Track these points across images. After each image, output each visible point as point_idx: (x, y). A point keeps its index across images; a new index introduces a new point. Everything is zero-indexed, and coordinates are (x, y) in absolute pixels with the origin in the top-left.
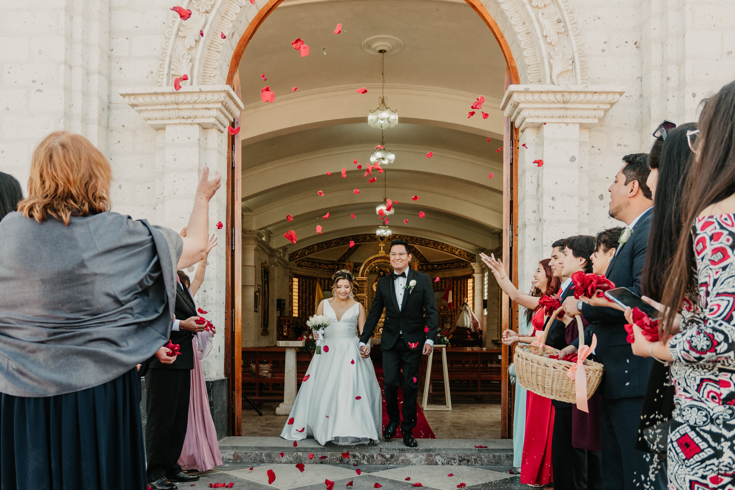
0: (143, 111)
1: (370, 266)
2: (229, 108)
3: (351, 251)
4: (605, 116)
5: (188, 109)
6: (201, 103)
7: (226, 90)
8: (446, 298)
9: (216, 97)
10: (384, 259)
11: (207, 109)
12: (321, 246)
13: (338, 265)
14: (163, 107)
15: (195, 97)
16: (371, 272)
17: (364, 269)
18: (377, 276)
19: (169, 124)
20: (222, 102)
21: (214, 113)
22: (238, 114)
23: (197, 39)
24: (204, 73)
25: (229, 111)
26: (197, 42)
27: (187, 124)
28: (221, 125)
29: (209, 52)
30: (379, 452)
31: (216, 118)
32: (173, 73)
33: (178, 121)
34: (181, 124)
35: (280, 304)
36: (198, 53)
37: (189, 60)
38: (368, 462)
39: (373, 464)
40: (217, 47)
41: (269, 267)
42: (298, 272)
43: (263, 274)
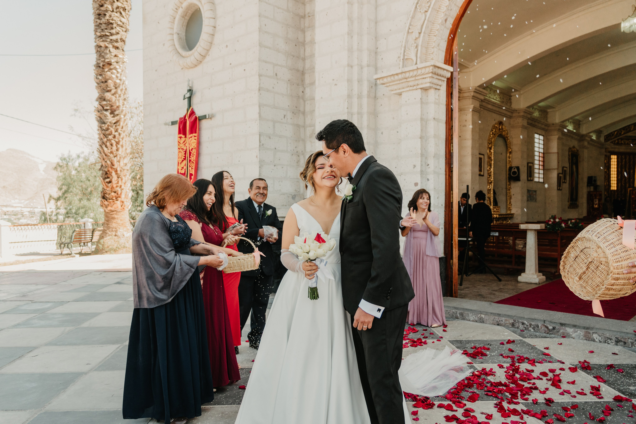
0: (388, 86)
5: (413, 81)
6: (419, 75)
9: (427, 70)
11: (423, 78)
14: (399, 82)
15: (415, 73)
19: (404, 92)
20: (431, 73)
21: (428, 80)
22: (449, 75)
23: (419, 32)
24: (427, 52)
25: (440, 76)
26: (420, 33)
27: (413, 90)
28: (436, 86)
29: (429, 38)
30: (543, 323)
31: (430, 83)
32: (406, 57)
33: (408, 89)
34: (410, 90)
35: (591, 181)
36: (420, 41)
37: (415, 47)
38: (534, 330)
39: (537, 332)
40: (434, 33)
41: (578, 151)
42: (616, 150)
43: (570, 157)
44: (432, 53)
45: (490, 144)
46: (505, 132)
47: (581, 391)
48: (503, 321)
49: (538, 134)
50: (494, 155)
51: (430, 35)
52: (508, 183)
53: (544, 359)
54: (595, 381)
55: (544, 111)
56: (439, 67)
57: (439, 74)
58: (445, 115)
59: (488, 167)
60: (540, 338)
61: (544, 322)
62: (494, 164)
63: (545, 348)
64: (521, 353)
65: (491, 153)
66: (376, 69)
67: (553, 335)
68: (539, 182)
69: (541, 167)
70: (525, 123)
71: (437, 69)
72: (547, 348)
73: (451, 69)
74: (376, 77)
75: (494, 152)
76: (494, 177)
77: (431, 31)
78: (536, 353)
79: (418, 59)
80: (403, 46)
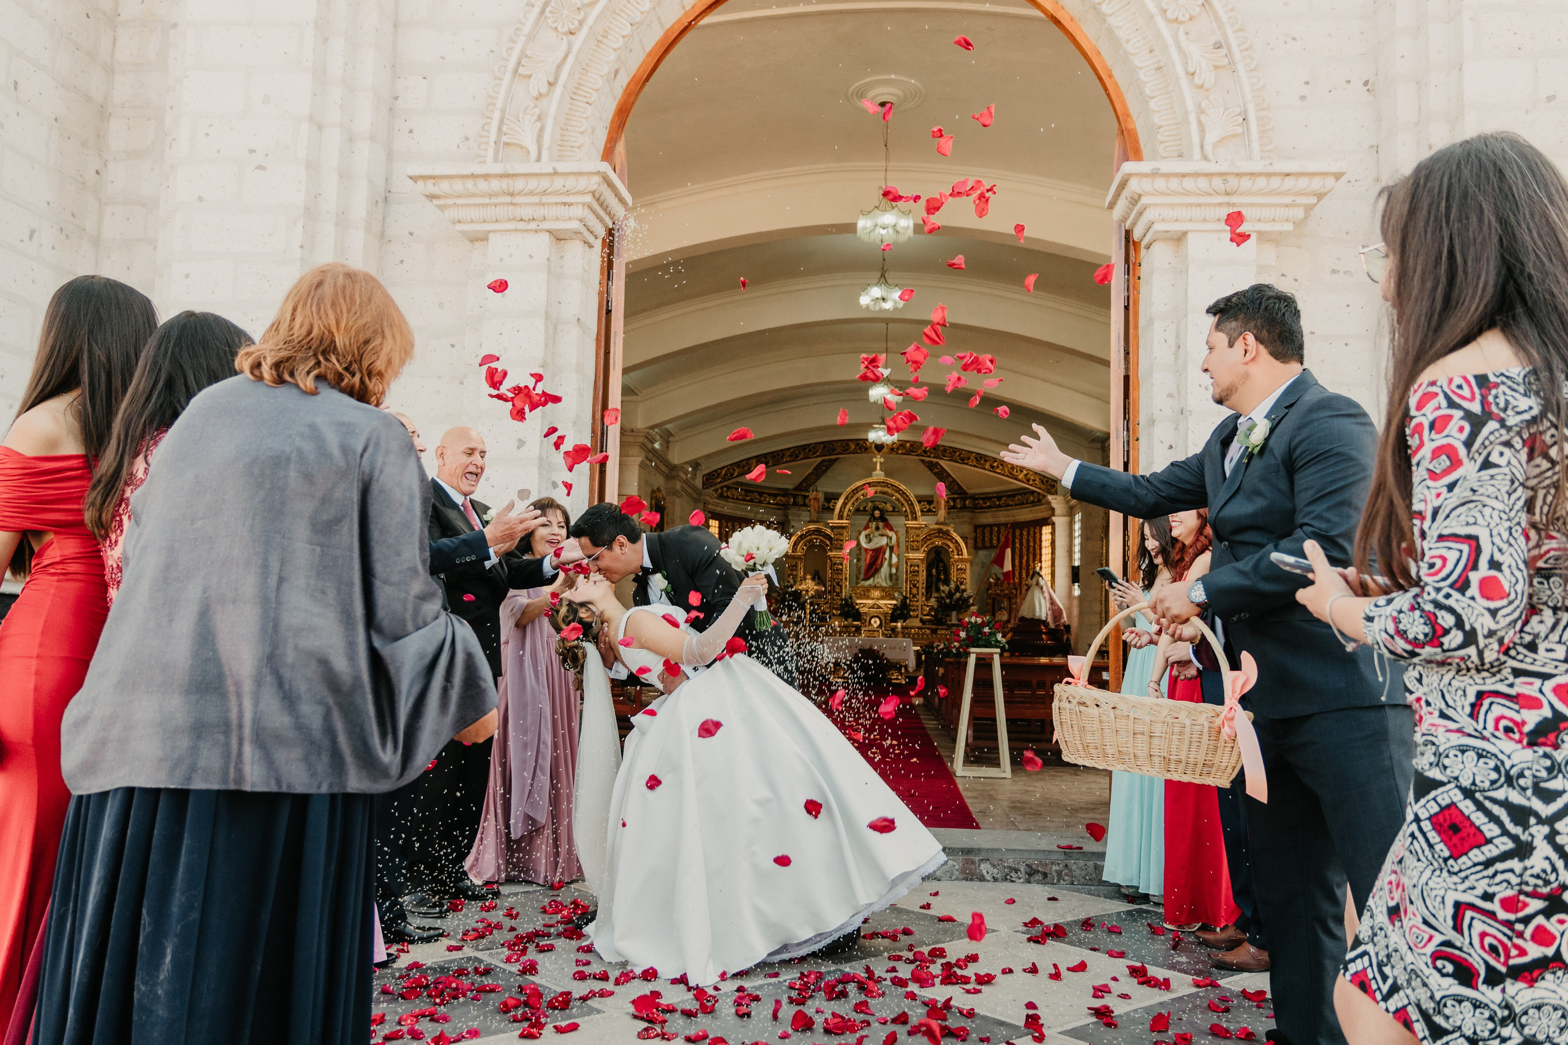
0: (450, 206)
1: (854, 499)
2: (606, 203)
3: (819, 472)
4: (1306, 218)
5: (531, 204)
6: (556, 193)
7: (602, 170)
8: (999, 561)
9: (583, 183)
10: (882, 486)
11: (565, 204)
14: (486, 200)
15: (545, 183)
16: (857, 510)
17: (845, 504)
18: (868, 518)
19: (495, 231)
20: (593, 193)
21: (578, 212)
23: (551, 80)
24: (565, 140)
25: (606, 209)
26: (552, 84)
27: (526, 231)
29: (573, 104)
31: (579, 220)
32: (506, 141)
33: (511, 226)
34: (516, 230)
36: (553, 105)
37: (535, 118)
41: (664, 495)
42: (719, 509)
51: (576, 96)
56: (609, 185)
58: (596, 319)
66: (390, 156)
71: (605, 186)
77: (577, 89)
79: (544, 152)
80: (499, 106)
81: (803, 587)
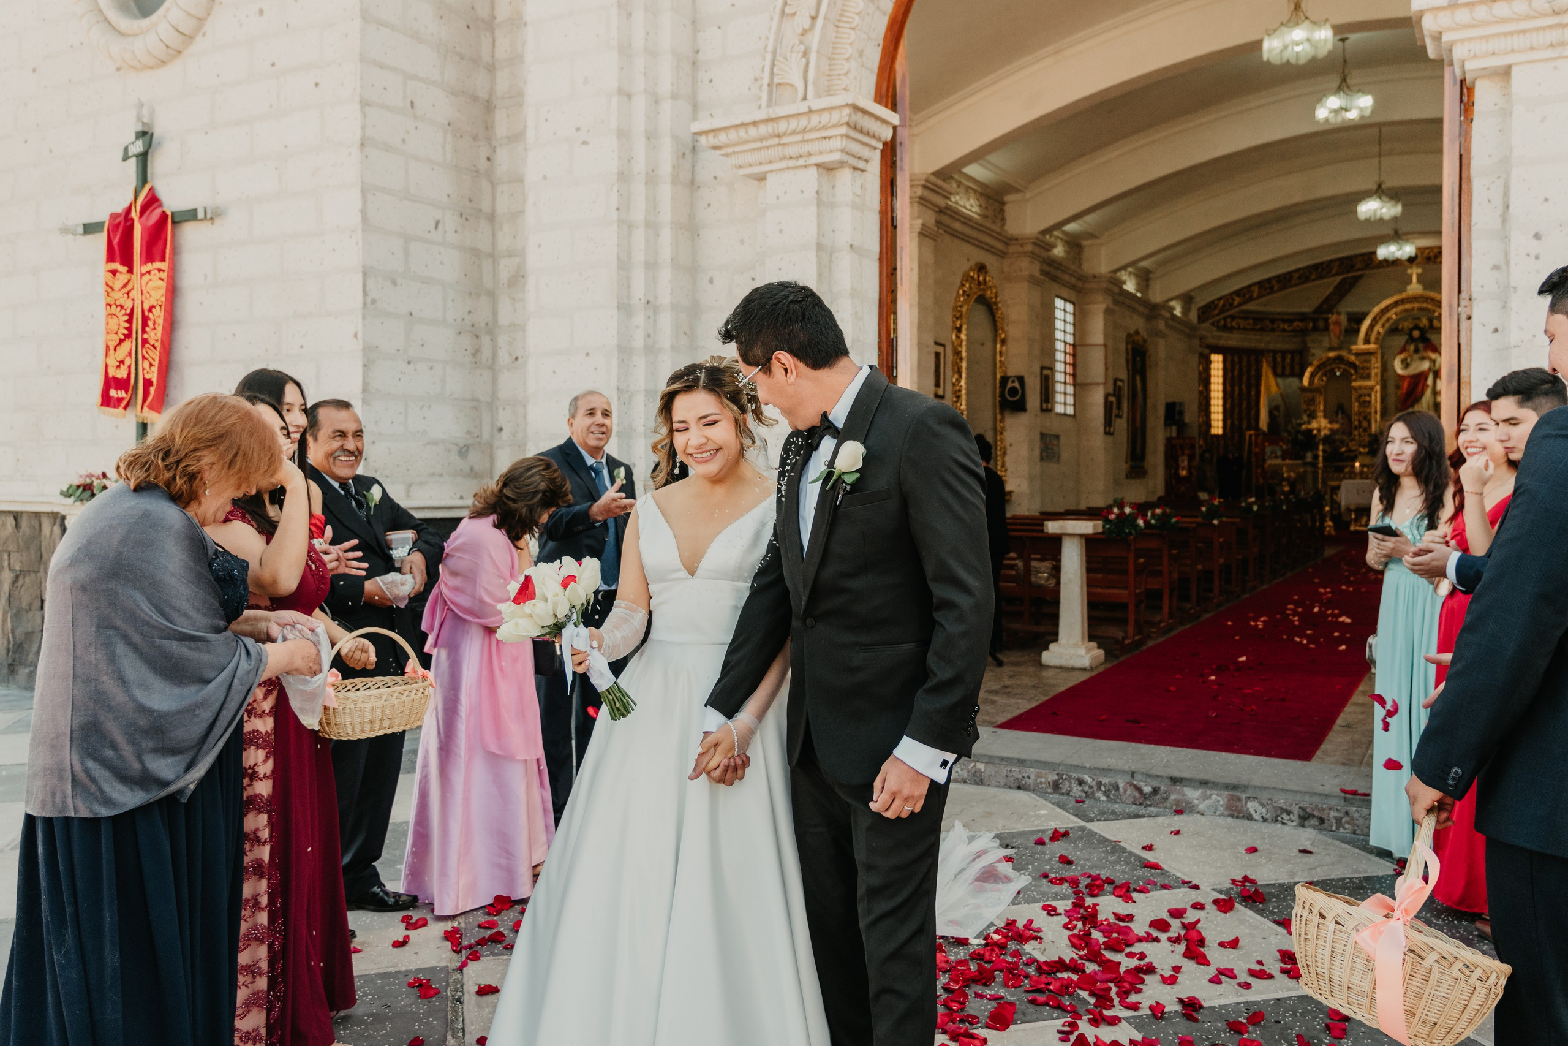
0: (730, 154)
1: (1384, 319)
3: (1342, 291)
5: (797, 142)
6: (815, 129)
7: (846, 103)
9: (829, 118)
10: (1419, 302)
11: (824, 138)
12: (1266, 287)
13: (1314, 321)
14: (758, 145)
15: (803, 122)
16: (1389, 332)
17: (1372, 326)
18: (1405, 339)
19: (771, 171)
20: (848, 124)
21: (837, 143)
22: (888, 135)
23: (813, 14)
24: (830, 70)
25: (868, 134)
26: (814, 18)
27: (797, 167)
28: (856, 160)
29: (836, 32)
30: (1128, 778)
31: (842, 151)
32: (776, 80)
33: (783, 164)
34: (788, 168)
35: (1173, 413)
36: (815, 39)
37: (801, 54)
38: (1108, 796)
39: (1116, 802)
40: (850, 20)
41: (1145, 341)
42: (1222, 342)
43: (1130, 357)
44: (846, 74)
45: (957, 319)
46: (991, 291)
47: (1258, 968)
48: (1032, 777)
49: (1061, 298)
50: (967, 346)
51: (841, 24)
52: (999, 417)
53: (1150, 880)
54: (1282, 935)
55: (1075, 244)
56: (865, 112)
57: (865, 129)
58: (878, 239)
59: (953, 377)
60: (1124, 818)
61: (1133, 777)
62: (967, 368)
63: (1144, 848)
64: (1091, 867)
65: (962, 341)
66: (695, 107)
67: (1152, 809)
68: (1065, 415)
69: (1069, 379)
70: (1035, 269)
71: (860, 114)
72: (1149, 848)
73: (894, 118)
74: (696, 127)
75: (968, 340)
76: (967, 400)
77: (841, 15)
78: (1127, 863)
79: (810, 88)
80: (770, 48)
81: (1314, 425)
